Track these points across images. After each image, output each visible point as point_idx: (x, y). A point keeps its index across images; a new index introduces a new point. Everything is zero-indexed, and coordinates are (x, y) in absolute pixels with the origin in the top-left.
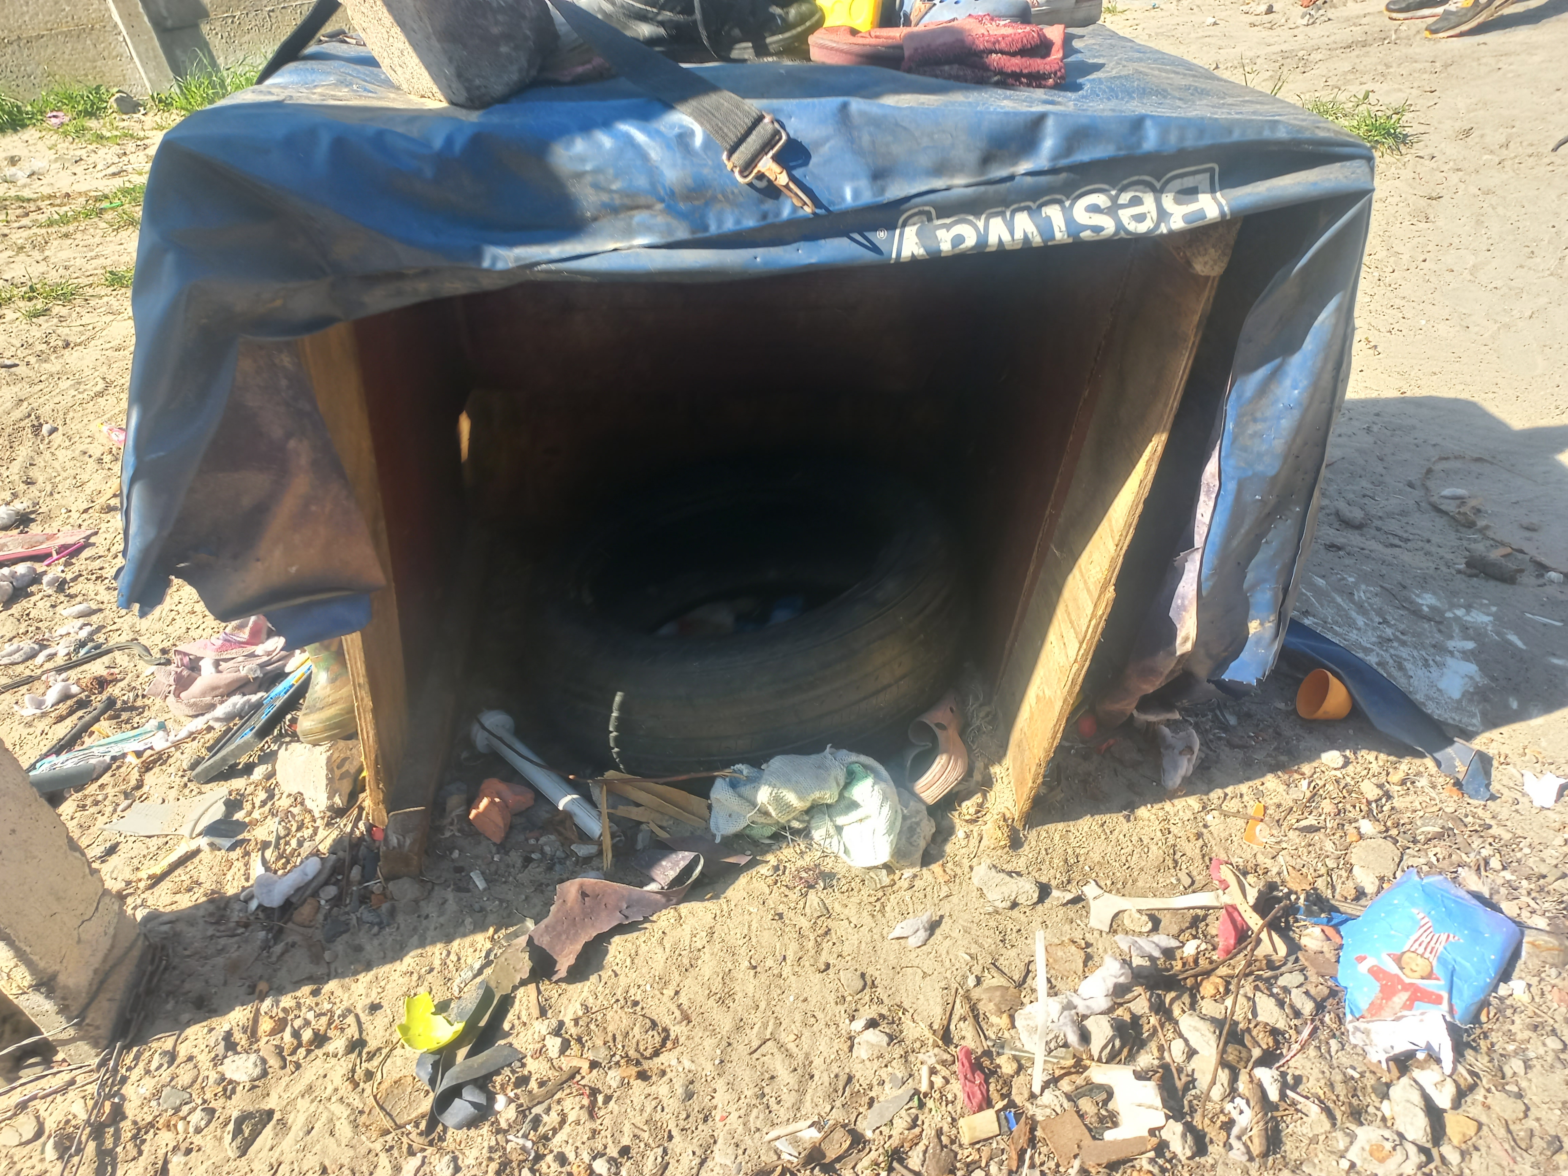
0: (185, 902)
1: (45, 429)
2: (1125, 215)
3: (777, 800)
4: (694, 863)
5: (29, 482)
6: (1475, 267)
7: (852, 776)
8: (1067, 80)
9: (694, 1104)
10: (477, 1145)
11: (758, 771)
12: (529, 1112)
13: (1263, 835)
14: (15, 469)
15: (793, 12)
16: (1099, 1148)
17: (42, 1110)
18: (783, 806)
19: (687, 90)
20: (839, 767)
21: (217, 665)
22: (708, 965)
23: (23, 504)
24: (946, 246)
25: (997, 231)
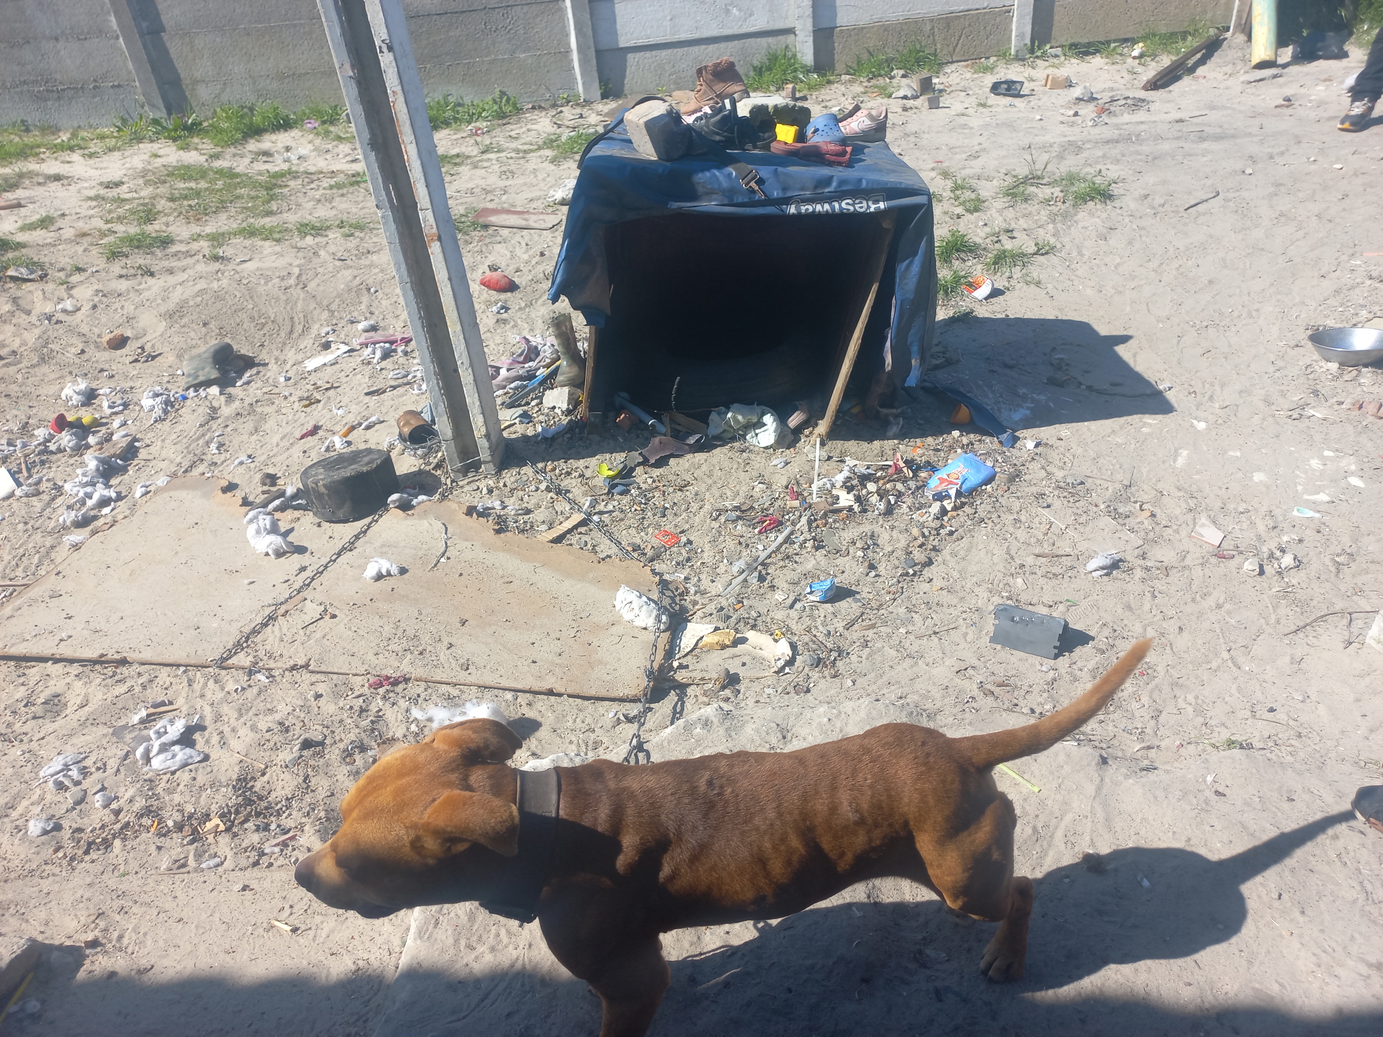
0: (513, 436)
1: (372, 290)
2: (857, 206)
3: (734, 418)
4: (701, 438)
5: (372, 313)
6: (1118, 264)
7: (763, 414)
8: (850, 165)
9: (698, 497)
10: (626, 499)
11: (728, 409)
12: (643, 493)
13: (920, 451)
14: (363, 307)
15: (766, 135)
16: (831, 508)
17: (478, 483)
18: (736, 421)
19: (731, 160)
20: (758, 409)
21: (508, 370)
22: (704, 468)
23: (372, 322)
24: (803, 211)
25: (819, 208)
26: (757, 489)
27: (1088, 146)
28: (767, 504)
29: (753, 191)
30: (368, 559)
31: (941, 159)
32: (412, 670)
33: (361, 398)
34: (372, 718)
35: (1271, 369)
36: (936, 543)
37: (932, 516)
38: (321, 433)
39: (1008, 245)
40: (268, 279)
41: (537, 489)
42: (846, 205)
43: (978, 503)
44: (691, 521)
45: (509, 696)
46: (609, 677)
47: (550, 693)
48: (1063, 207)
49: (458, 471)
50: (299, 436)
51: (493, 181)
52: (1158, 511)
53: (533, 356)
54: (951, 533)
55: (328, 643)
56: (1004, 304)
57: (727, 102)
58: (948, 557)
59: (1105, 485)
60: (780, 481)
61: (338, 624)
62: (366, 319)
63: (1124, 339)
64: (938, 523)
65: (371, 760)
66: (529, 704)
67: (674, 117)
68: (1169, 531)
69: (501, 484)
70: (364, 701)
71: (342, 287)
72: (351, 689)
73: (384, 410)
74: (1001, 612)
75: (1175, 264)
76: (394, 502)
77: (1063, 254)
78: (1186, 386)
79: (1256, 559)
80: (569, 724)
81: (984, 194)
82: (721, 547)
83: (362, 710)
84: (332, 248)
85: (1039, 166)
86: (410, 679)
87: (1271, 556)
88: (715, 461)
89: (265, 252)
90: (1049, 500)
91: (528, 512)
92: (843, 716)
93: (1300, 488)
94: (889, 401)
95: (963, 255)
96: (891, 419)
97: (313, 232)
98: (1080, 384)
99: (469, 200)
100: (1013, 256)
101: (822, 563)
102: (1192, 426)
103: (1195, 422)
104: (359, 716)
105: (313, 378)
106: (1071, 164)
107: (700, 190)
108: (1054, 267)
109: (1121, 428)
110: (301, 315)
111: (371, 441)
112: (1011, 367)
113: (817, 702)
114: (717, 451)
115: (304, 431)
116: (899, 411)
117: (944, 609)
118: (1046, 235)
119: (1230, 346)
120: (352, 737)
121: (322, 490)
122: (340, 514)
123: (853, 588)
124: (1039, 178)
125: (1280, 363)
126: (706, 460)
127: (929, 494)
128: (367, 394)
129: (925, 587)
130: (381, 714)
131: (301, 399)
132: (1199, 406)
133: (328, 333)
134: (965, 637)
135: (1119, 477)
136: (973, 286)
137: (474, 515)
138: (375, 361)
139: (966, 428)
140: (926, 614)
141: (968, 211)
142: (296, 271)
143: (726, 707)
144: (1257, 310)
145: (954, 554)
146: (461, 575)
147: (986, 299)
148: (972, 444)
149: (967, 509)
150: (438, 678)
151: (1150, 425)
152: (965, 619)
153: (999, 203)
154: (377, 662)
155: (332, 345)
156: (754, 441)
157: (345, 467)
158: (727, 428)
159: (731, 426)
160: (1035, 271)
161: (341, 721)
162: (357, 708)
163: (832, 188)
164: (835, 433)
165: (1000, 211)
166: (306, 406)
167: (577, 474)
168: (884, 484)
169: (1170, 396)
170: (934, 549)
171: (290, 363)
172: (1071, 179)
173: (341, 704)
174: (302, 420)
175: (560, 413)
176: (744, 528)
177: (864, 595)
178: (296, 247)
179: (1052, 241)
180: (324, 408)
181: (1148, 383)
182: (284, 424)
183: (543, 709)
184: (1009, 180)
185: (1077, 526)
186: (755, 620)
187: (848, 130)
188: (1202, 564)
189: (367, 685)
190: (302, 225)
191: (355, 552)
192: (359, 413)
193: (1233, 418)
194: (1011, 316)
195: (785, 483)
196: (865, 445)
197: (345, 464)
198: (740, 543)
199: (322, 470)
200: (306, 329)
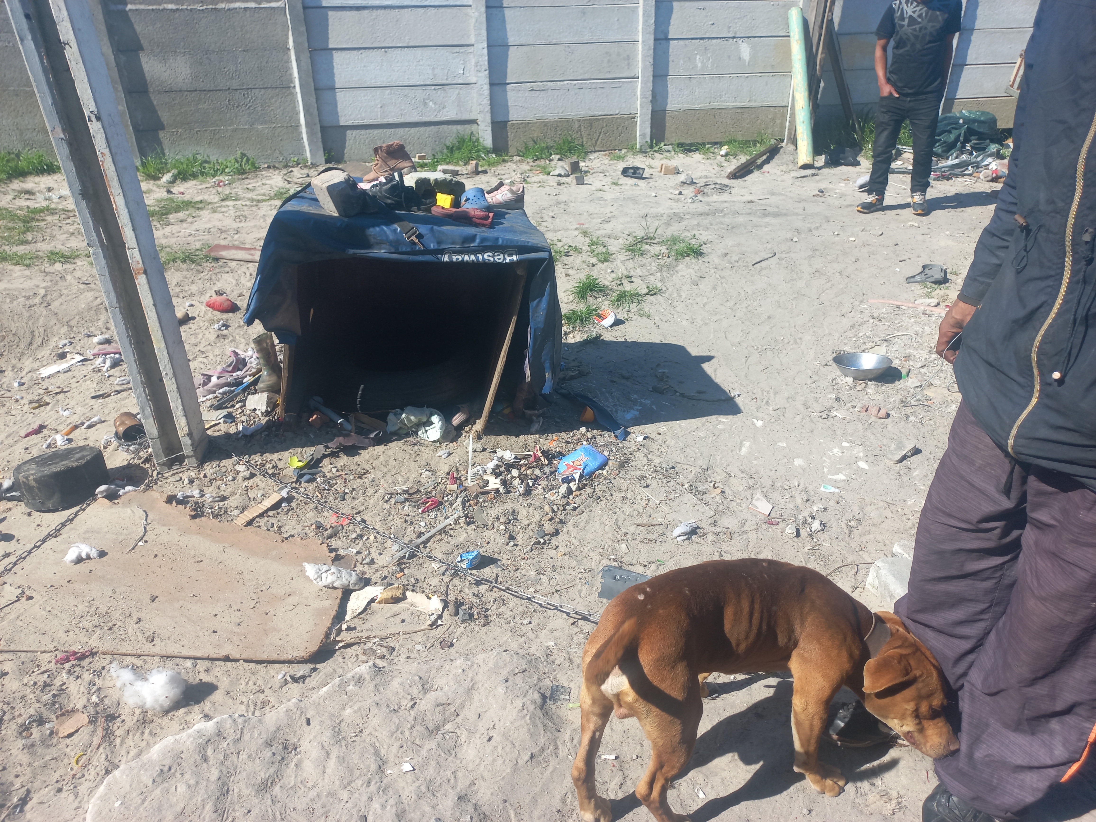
0: (216, 434)
2: (496, 258)
3: (408, 418)
4: (380, 433)
5: (108, 329)
6: (706, 303)
7: (432, 415)
8: (492, 226)
9: (375, 483)
10: (312, 486)
11: (403, 410)
12: (327, 481)
13: (555, 443)
14: (100, 323)
15: (428, 201)
16: (482, 490)
17: (181, 475)
18: (410, 420)
19: (398, 219)
20: (428, 411)
21: (218, 378)
22: (382, 459)
23: (107, 336)
24: (454, 260)
25: (466, 258)
26: (423, 476)
27: (687, 217)
28: (431, 488)
29: (414, 243)
30: (70, 544)
31: (583, 222)
32: (100, 645)
33: (87, 401)
34: (54, 692)
35: (809, 382)
36: (563, 517)
37: (560, 495)
38: (45, 431)
39: (628, 287)
40: (14, 298)
41: (234, 479)
42: (487, 257)
43: (596, 484)
44: (366, 504)
45: (189, 664)
46: (281, 642)
47: (227, 659)
48: (668, 260)
49: (164, 464)
50: (23, 435)
51: (229, 223)
52: (726, 489)
53: (240, 366)
54: (575, 509)
55: (21, 624)
56: (624, 330)
57: (396, 174)
58: (571, 528)
59: (690, 468)
60: (444, 468)
61: (33, 606)
62: (102, 333)
63: (708, 359)
64: (564, 501)
65: (48, 732)
66: (207, 671)
67: (351, 184)
68: (734, 504)
69: (202, 475)
70: (49, 676)
71: (83, 306)
72: (38, 666)
73: (106, 411)
74: (608, 571)
75: (745, 304)
76: (102, 492)
77: (667, 295)
78: (750, 394)
79: (794, 525)
80: (242, 687)
81: (612, 249)
82: (389, 525)
83: (46, 685)
84: (78, 274)
85: (652, 230)
86: (96, 653)
87: (805, 522)
88: (391, 453)
89: (15, 275)
90: (649, 482)
91: (224, 498)
92: (475, 666)
93: (826, 470)
94: (532, 404)
95: (595, 294)
96: (534, 418)
97: (62, 259)
98: (676, 392)
99: (205, 237)
100: (631, 295)
101: (472, 536)
102: (753, 424)
103: (755, 420)
104: (42, 691)
105: (45, 384)
106: (675, 229)
107: (372, 240)
108: (660, 304)
109: (703, 425)
110: (42, 330)
111: (91, 439)
112: (627, 378)
113: (458, 655)
114: (393, 445)
115: (30, 430)
116: (541, 411)
117: (565, 571)
118: (655, 281)
119: (781, 364)
120: (32, 711)
121: (33, 483)
122: (50, 505)
123: (496, 556)
124: (651, 239)
125: (815, 377)
126: (384, 452)
127: (559, 478)
128: (93, 398)
129: (552, 553)
130: (64, 687)
131: (31, 402)
132: (758, 408)
133: (65, 345)
134: (580, 594)
135: (700, 462)
136: (601, 317)
137: (174, 503)
138: (105, 369)
139: (591, 425)
140: (551, 575)
141: (600, 261)
142: (42, 292)
143: (380, 663)
144: (801, 339)
145: (576, 526)
146: (156, 556)
147: (611, 326)
148: (595, 438)
149: (588, 490)
150: (124, 651)
151: (724, 423)
152: (581, 579)
153: (623, 256)
154: (66, 638)
155: (68, 355)
156: (425, 436)
157: (56, 463)
158: (402, 426)
159: (405, 424)
160: (646, 307)
161: (23, 697)
162: (41, 683)
163: (476, 244)
164: (489, 430)
165: (623, 262)
166: (35, 408)
167: (271, 466)
168: (525, 470)
169: (738, 400)
170: (561, 522)
171: (26, 370)
172: (674, 240)
173: (25, 681)
174: (29, 421)
175: (260, 415)
176: (410, 509)
177: (504, 561)
178: (45, 272)
179: (659, 285)
180: (52, 410)
181: (723, 391)
182: (11, 424)
183: (219, 674)
184: (631, 239)
185: (668, 502)
186: (414, 586)
187: (494, 200)
188: (756, 529)
189: (54, 661)
190: (52, 254)
191: (59, 539)
192: (84, 414)
193: (782, 418)
194: (629, 340)
195: (447, 470)
196: (513, 439)
197: (58, 460)
198: (406, 521)
199: (34, 466)
200: (45, 341)
